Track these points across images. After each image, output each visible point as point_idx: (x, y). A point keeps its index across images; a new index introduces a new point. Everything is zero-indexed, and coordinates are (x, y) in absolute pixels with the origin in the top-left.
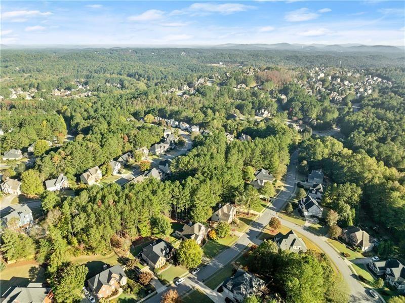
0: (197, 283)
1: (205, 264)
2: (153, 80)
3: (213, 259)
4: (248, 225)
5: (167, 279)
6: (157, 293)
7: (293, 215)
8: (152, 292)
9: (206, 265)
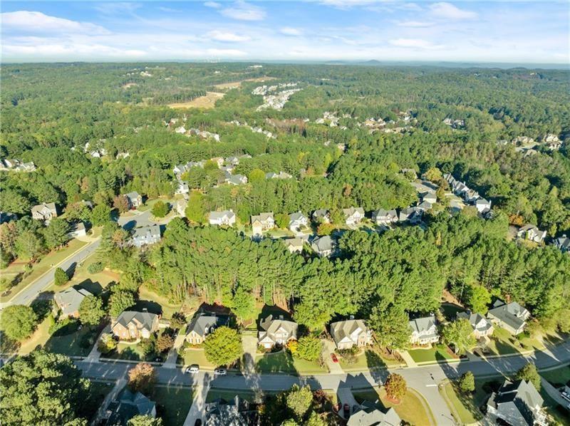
0: (205, 384)
1: (243, 373)
2: (523, 121)
3: (259, 375)
4: (369, 367)
5: (185, 360)
6: (161, 365)
7: (469, 399)
8: (159, 361)
9: (242, 375)
